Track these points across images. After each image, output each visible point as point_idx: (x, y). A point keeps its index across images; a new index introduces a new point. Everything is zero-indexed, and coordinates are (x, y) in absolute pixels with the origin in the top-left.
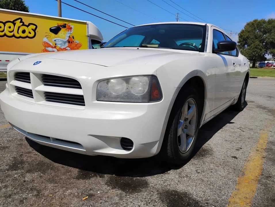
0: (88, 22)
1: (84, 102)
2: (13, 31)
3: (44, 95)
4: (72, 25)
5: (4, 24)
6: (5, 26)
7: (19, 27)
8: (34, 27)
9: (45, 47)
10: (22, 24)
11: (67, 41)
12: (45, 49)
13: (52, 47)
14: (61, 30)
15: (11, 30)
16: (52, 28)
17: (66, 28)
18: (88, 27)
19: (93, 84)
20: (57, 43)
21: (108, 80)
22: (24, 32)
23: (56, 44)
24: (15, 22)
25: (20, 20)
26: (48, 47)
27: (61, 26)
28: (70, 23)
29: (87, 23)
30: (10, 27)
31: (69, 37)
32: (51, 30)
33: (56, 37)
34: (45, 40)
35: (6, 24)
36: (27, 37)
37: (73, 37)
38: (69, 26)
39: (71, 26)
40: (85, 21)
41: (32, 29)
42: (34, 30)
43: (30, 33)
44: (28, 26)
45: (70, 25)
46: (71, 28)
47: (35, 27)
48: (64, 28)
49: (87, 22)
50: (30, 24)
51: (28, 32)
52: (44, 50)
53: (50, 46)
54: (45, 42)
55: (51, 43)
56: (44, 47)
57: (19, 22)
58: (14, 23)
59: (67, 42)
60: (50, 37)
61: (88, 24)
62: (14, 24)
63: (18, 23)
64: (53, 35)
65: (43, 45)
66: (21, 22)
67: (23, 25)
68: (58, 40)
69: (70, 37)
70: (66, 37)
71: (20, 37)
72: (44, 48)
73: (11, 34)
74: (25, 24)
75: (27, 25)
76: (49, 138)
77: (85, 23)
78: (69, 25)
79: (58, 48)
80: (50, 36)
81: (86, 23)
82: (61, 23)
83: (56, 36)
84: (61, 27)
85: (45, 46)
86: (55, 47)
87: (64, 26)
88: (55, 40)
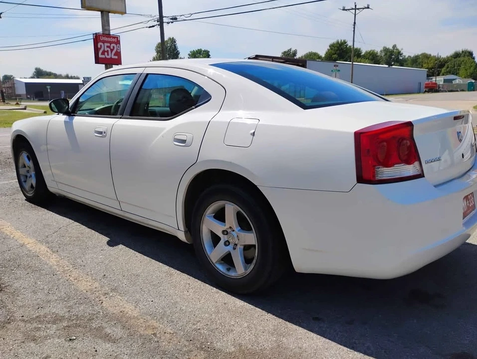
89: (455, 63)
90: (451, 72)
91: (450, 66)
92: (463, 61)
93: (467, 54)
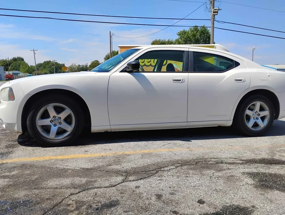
89: (17, 64)
90: (15, 69)
91: (13, 65)
92: (21, 63)
93: (21, 59)
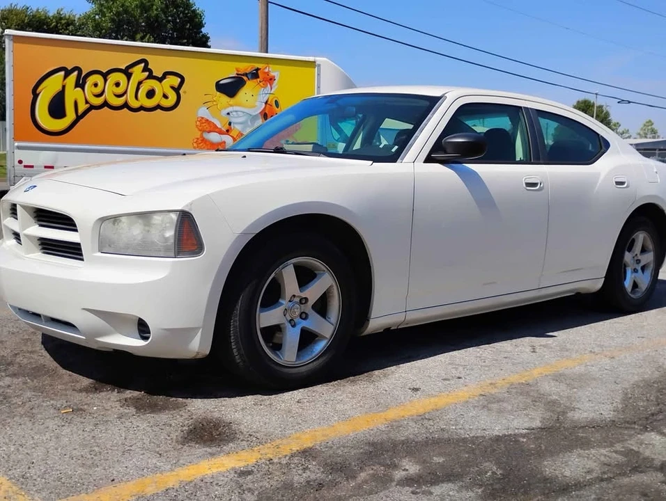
0: (319, 60)
1: (81, 255)
2: (125, 93)
3: (39, 242)
4: (274, 71)
5: (105, 76)
6: (106, 80)
7: (140, 83)
8: (176, 81)
9: (203, 131)
10: (147, 74)
11: (260, 113)
12: (202, 136)
13: (221, 132)
14: (245, 86)
15: (120, 90)
16: (221, 82)
17: (258, 80)
18: (319, 75)
19: (94, 224)
20: (233, 120)
21: (115, 219)
22: (151, 94)
23: (230, 124)
24: (130, 71)
25: (143, 65)
26: (209, 132)
27: (246, 75)
28: (270, 65)
29: (317, 63)
30: (117, 85)
31: (266, 103)
32: (221, 88)
33: (231, 106)
34: (203, 112)
35: (108, 77)
36: (158, 107)
37: (276, 101)
38: (268, 74)
39: (272, 74)
40: (311, 59)
41: (172, 88)
42: (177, 90)
43: (165, 96)
44: (160, 80)
45: (269, 71)
46: (272, 80)
47: (179, 80)
48: (255, 80)
49: (317, 59)
50: (166, 74)
51: (162, 94)
52: (198, 139)
53: (214, 129)
54: (202, 118)
55: (218, 119)
56: (200, 133)
57: (142, 69)
58: (127, 73)
59: (260, 115)
60: (217, 105)
61: (319, 65)
62: (129, 76)
63: (138, 73)
64: (224, 98)
65: (197, 126)
66: (146, 69)
67: (151, 76)
68: (236, 111)
69: (269, 103)
70: (257, 104)
71: (142, 108)
72: (198, 134)
73: (120, 101)
74: (154, 74)
75: (160, 76)
76: (38, 315)
77: (312, 64)
78: (267, 70)
79: (234, 133)
80: (214, 103)
81: (315, 62)
82: (245, 67)
83: (232, 101)
84: (245, 78)
85: (200, 131)
86: (228, 131)
87: (255, 75)
88: (228, 114)
